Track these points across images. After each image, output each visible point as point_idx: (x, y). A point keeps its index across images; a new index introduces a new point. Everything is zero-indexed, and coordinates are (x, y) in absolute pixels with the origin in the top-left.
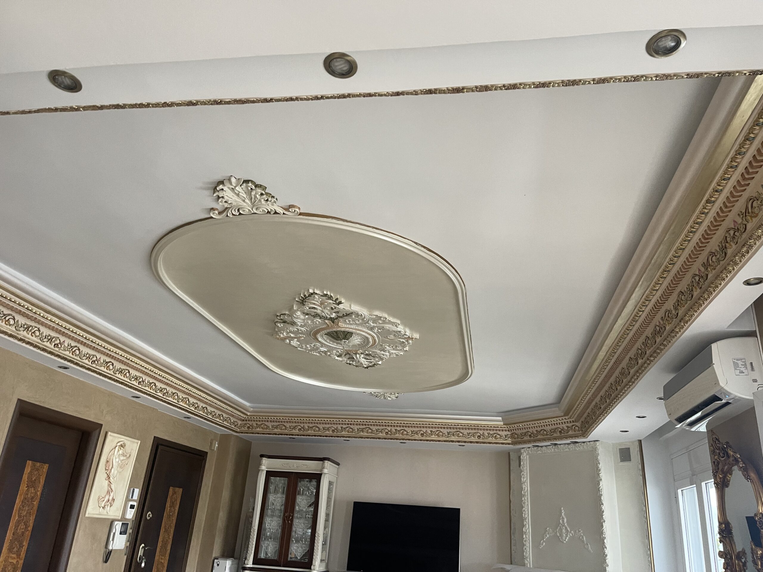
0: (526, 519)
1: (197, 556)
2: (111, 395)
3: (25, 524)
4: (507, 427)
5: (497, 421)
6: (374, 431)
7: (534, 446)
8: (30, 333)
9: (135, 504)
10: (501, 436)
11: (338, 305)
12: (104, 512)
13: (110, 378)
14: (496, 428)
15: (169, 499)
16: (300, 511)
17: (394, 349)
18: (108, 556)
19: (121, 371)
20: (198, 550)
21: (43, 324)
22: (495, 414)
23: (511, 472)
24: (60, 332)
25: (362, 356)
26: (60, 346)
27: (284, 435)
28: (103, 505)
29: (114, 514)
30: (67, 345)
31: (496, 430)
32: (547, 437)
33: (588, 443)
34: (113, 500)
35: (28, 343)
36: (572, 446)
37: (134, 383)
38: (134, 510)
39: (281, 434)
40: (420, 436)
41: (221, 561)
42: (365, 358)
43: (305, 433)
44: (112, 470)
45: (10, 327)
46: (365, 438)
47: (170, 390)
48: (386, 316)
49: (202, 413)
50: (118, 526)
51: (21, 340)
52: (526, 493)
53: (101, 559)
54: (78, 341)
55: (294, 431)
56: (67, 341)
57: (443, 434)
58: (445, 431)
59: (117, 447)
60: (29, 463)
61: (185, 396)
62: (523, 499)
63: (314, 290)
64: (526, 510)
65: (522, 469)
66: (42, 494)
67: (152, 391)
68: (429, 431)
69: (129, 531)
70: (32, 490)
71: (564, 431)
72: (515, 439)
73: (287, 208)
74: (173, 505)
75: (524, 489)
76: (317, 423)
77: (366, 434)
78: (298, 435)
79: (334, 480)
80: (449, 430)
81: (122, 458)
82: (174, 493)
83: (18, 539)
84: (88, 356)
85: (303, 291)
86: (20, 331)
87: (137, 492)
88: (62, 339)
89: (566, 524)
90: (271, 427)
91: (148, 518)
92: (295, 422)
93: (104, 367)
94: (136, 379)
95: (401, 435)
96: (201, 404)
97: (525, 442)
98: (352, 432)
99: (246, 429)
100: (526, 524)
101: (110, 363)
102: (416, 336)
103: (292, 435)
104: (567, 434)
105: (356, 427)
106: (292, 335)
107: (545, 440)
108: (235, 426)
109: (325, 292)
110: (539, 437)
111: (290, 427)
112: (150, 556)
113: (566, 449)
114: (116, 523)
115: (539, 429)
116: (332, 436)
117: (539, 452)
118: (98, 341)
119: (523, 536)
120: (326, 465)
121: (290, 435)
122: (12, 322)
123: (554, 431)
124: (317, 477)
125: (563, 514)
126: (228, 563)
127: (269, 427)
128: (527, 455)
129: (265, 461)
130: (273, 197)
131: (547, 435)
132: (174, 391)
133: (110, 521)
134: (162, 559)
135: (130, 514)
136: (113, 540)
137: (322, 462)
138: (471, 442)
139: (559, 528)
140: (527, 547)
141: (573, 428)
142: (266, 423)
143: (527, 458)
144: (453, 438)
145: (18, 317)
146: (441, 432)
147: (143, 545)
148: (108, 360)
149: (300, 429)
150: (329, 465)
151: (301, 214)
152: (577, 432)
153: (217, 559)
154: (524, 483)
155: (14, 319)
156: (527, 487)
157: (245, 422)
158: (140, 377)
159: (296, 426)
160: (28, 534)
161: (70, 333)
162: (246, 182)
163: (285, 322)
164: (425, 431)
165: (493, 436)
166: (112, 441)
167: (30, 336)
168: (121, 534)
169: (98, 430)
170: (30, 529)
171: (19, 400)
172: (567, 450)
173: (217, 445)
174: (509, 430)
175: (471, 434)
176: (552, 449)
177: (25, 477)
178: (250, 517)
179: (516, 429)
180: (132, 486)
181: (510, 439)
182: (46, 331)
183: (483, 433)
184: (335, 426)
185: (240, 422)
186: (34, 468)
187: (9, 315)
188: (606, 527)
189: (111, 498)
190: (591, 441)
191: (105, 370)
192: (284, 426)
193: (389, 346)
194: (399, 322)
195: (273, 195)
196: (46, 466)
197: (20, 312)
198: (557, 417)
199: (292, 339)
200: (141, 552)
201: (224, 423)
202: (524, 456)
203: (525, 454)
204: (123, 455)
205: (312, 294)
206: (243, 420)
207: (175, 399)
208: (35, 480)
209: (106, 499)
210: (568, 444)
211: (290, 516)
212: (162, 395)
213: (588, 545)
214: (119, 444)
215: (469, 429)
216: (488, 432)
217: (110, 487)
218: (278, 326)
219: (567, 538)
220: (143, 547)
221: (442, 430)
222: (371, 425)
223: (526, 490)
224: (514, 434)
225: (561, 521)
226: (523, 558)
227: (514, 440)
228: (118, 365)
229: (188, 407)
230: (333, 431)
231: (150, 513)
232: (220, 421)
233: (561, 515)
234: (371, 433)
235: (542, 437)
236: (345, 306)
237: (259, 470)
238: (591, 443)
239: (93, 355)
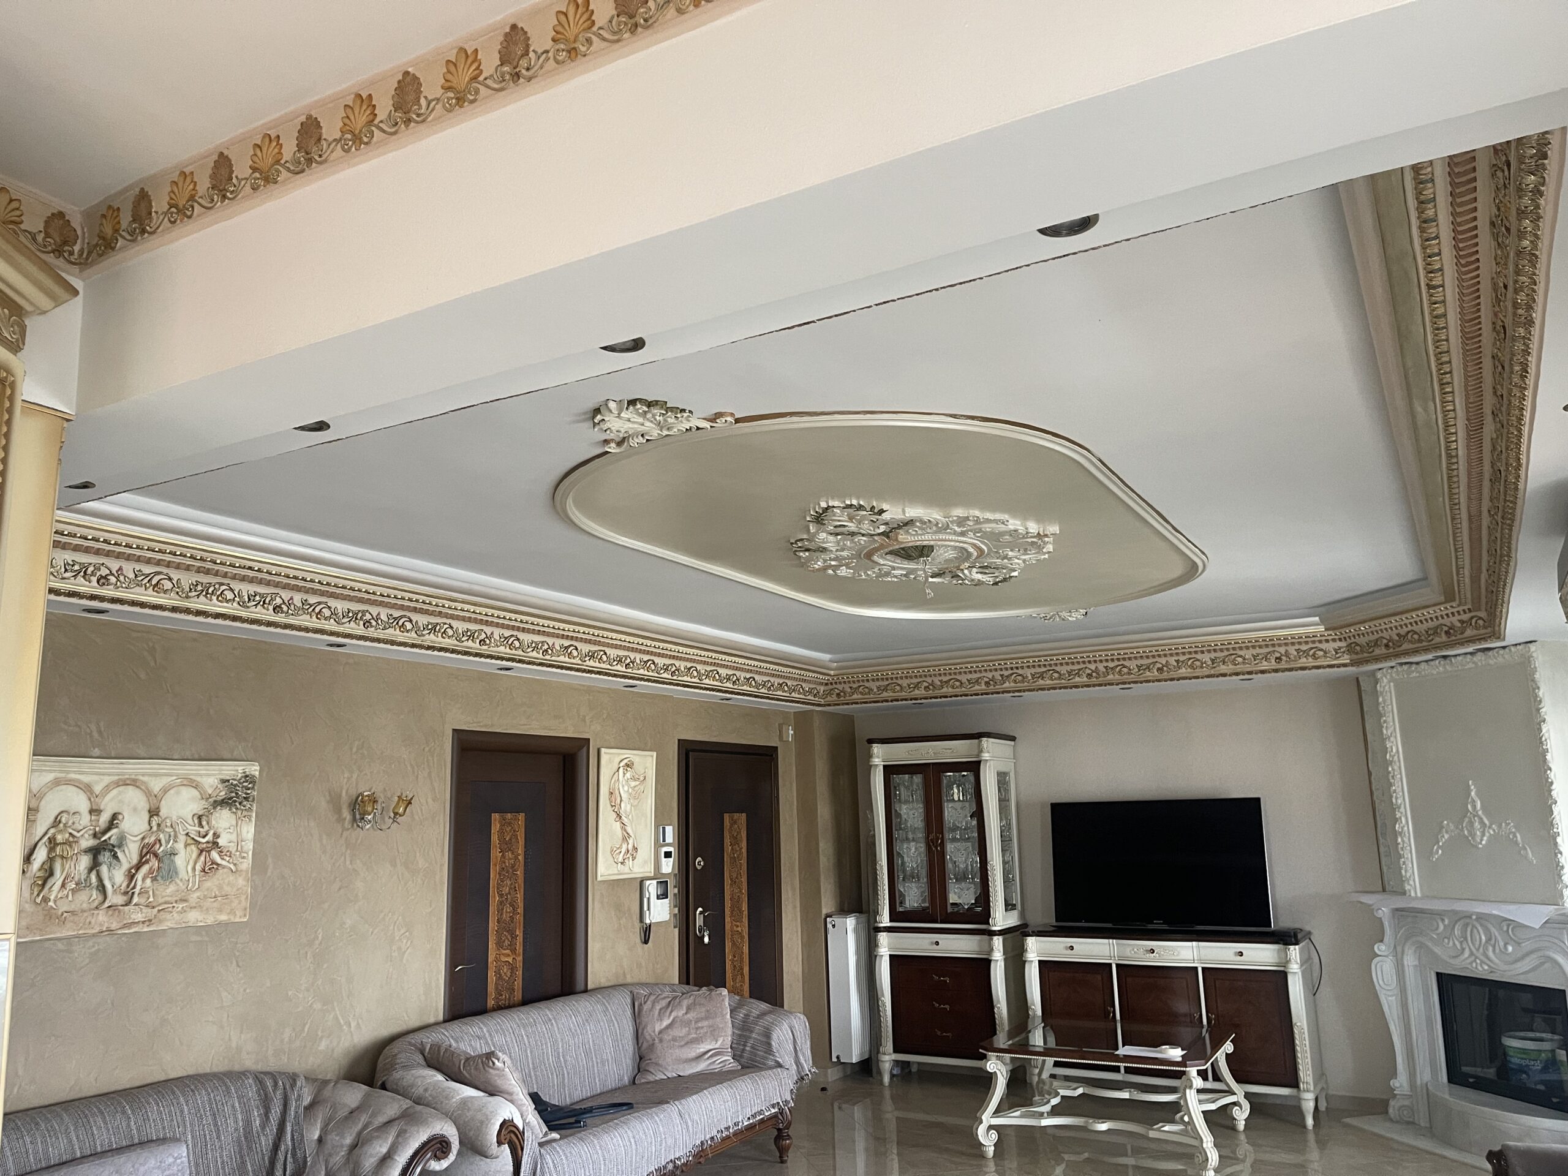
0: (1399, 808)
1: (799, 914)
2: (589, 690)
3: (511, 905)
4: (1336, 634)
5: (1313, 626)
6: (1064, 674)
7: (1401, 664)
8: (440, 634)
9: (671, 849)
10: (1325, 652)
11: (880, 515)
12: (627, 870)
13: (578, 670)
14: (1310, 639)
15: (727, 835)
16: (955, 829)
17: (1023, 554)
18: (647, 933)
19: (592, 656)
20: (798, 905)
21: (452, 617)
22: (1306, 610)
23: (1366, 716)
24: (481, 622)
25: (974, 570)
26: (488, 642)
27: (902, 700)
28: (621, 859)
29: (642, 870)
30: (498, 638)
31: (1314, 642)
32: (1420, 645)
33: (1513, 649)
34: (635, 849)
35: (441, 649)
36: (1480, 656)
37: (619, 668)
38: (671, 860)
39: (897, 700)
40: (1156, 673)
41: (838, 920)
42: (981, 573)
43: (937, 692)
44: (623, 805)
45: (408, 635)
46: (1048, 690)
47: (682, 665)
48: (977, 513)
49: (748, 689)
50: (652, 888)
51: (429, 648)
52: (1396, 758)
53: (637, 938)
54: (513, 628)
55: (917, 692)
56: (497, 632)
57: (1202, 664)
58: (1206, 658)
59: (621, 769)
60: (495, 816)
61: (709, 668)
62: (1390, 769)
63: (827, 503)
64: (1399, 790)
65: (1383, 712)
66: (525, 858)
67: (651, 674)
68: (1172, 661)
69: (672, 891)
70: (509, 855)
71: (1455, 631)
72: (1357, 653)
73: (713, 419)
74: (735, 840)
75: (1389, 750)
76: (955, 673)
77: (1049, 682)
78: (926, 698)
79: (1008, 766)
80: (1213, 655)
81: (633, 784)
82: (734, 822)
83: (506, 928)
84: (534, 645)
85: (812, 506)
86: (424, 635)
87: (669, 830)
88: (488, 630)
89: (1480, 813)
90: (875, 690)
91: (699, 868)
92: (916, 676)
93: (564, 655)
94: (620, 661)
95: (1117, 676)
96: (742, 675)
97: (1377, 659)
98: (1023, 682)
99: (834, 697)
100: (1400, 818)
101: (572, 648)
102: (1054, 529)
103: (916, 699)
104: (1461, 636)
105: (1028, 673)
106: (833, 563)
107: (1417, 651)
108: (815, 696)
109: (848, 502)
110: (1406, 646)
111: (909, 685)
112: (716, 925)
113: (1469, 663)
114: (648, 882)
115: (1403, 631)
116: (987, 694)
117: (1414, 674)
118: (541, 621)
119: (1397, 840)
120: (985, 746)
121: (911, 700)
122: (409, 626)
123: (1435, 631)
124: (974, 767)
125: (1473, 793)
126: (850, 922)
127: (872, 690)
128: (1389, 682)
129: (877, 749)
130: (683, 411)
131: (1420, 641)
132: (689, 665)
133: (639, 880)
134: (737, 926)
135: (668, 866)
136: (649, 909)
137: (977, 741)
138: (1263, 672)
139: (1467, 820)
140: (1407, 858)
141: (1473, 624)
142: (867, 684)
143: (1390, 687)
144: (1223, 669)
145: (415, 617)
146: (1198, 660)
147: (700, 909)
148: (567, 643)
149: (928, 687)
150: (990, 745)
151: (737, 421)
152: (1483, 631)
153: (831, 916)
154: (1389, 738)
155: (411, 621)
156: (1396, 745)
157: (830, 687)
158: (626, 657)
159: (919, 683)
160: (519, 918)
161: (496, 620)
162: (632, 402)
163: (808, 550)
164: (1164, 663)
165: (1308, 655)
166: (610, 761)
167: (440, 639)
168: (658, 898)
169: (585, 749)
170: (520, 910)
171: (454, 730)
172: (1471, 665)
173: (791, 732)
174: (1340, 640)
175: (1260, 657)
176: (1439, 667)
177: (495, 838)
178: (872, 845)
179: (1354, 636)
180: (660, 824)
181: (1346, 656)
182: (461, 626)
183: (1287, 651)
184: (990, 675)
185: (822, 688)
186: (504, 823)
187: (401, 617)
188: (1559, 813)
189: (630, 847)
190: (1520, 644)
191: (567, 659)
192: (899, 685)
193: (1012, 550)
194: (1006, 517)
195: (681, 407)
196: (522, 816)
197: (415, 610)
198: (1434, 605)
199: (837, 567)
200: (699, 921)
201: (793, 694)
202: (1383, 685)
203: (1385, 680)
204: (633, 779)
205: (827, 509)
206: (826, 684)
207: (695, 677)
208: (510, 839)
209: (624, 850)
210: (1471, 654)
211: (938, 839)
212: (670, 677)
213: (1526, 849)
214: (622, 764)
215: (1254, 647)
216: (1297, 647)
217: (625, 830)
218: (800, 557)
219: (1485, 838)
220: (701, 913)
221: (1199, 656)
222: (1056, 665)
223: (1394, 750)
224: (1353, 645)
225: (1469, 806)
226: (1401, 881)
227: (1355, 657)
228: (585, 648)
229: (720, 684)
230: (987, 683)
231: (699, 859)
232: (784, 694)
233: (1469, 794)
234: (1059, 678)
235: (1411, 646)
236: (893, 512)
237: (871, 766)
238: (1518, 647)
239: (543, 642)
